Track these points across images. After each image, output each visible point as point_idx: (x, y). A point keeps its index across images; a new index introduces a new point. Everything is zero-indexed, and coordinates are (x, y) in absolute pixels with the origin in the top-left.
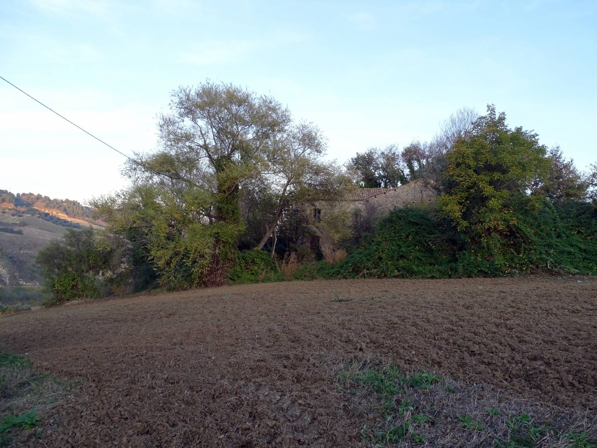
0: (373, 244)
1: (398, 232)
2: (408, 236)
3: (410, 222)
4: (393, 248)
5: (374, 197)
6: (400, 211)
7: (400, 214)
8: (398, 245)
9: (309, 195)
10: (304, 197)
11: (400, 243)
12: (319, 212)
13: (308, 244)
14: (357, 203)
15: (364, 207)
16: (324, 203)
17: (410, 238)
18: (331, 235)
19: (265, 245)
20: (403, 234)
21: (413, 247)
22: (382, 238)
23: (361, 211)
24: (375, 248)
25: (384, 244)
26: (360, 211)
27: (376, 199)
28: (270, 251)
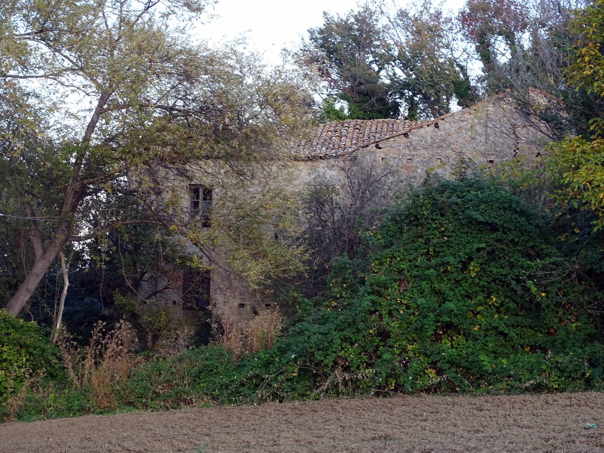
0: (362, 289)
1: (437, 254)
2: (465, 266)
3: (472, 222)
4: (421, 301)
5: (372, 147)
6: (444, 187)
7: (441, 199)
8: (438, 293)
9: (165, 144)
10: (147, 149)
11: (443, 287)
12: (208, 193)
13: (175, 295)
14: (321, 166)
15: (342, 177)
16: (210, 166)
17: (474, 268)
18: (237, 265)
19: (34, 303)
20: (451, 260)
21: (481, 297)
22: (389, 271)
23: (334, 190)
24: (366, 303)
25: (394, 290)
26: (330, 188)
27: (380, 154)
28: (49, 321)
